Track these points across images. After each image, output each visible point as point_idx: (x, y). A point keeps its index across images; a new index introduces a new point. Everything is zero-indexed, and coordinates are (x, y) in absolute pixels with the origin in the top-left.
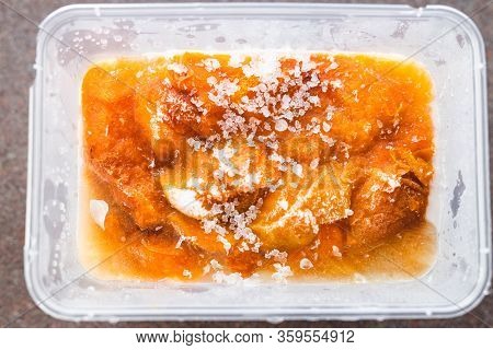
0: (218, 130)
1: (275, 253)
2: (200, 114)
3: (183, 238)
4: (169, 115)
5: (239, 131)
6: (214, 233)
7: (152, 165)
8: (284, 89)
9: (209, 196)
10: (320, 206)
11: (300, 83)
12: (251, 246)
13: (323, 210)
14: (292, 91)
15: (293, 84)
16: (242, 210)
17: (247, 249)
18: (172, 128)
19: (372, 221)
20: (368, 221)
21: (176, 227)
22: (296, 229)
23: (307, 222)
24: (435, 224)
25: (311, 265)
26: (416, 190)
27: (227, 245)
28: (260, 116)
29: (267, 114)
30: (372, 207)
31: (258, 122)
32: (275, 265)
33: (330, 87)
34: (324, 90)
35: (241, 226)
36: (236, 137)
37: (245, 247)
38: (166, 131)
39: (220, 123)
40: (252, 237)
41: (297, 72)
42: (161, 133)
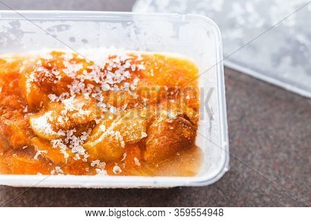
0: (68, 90)
1: (97, 162)
2: (57, 79)
3: (39, 152)
4: (38, 78)
5: (81, 91)
6: (58, 149)
7: (26, 110)
8: (109, 69)
9: (57, 124)
10: (126, 129)
11: (119, 66)
12: (82, 157)
13: (127, 132)
14: (114, 70)
15: (115, 66)
16: (78, 135)
17: (79, 158)
18: (39, 87)
19: (159, 141)
20: (156, 140)
21: (36, 147)
22: (110, 144)
23: (117, 138)
24: (201, 148)
25: (121, 171)
26: (188, 125)
27: (67, 156)
28: (94, 83)
29: (97, 81)
30: (159, 132)
31: (92, 86)
32: (97, 169)
33: (137, 68)
34: (133, 70)
35: (76, 144)
36: (79, 95)
37: (78, 157)
38: (35, 87)
39: (69, 86)
40: (82, 151)
41: (117, 60)
42: (32, 88)
